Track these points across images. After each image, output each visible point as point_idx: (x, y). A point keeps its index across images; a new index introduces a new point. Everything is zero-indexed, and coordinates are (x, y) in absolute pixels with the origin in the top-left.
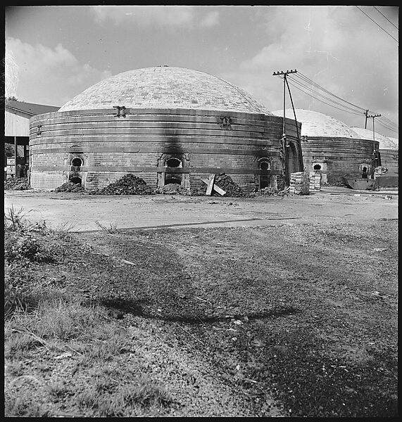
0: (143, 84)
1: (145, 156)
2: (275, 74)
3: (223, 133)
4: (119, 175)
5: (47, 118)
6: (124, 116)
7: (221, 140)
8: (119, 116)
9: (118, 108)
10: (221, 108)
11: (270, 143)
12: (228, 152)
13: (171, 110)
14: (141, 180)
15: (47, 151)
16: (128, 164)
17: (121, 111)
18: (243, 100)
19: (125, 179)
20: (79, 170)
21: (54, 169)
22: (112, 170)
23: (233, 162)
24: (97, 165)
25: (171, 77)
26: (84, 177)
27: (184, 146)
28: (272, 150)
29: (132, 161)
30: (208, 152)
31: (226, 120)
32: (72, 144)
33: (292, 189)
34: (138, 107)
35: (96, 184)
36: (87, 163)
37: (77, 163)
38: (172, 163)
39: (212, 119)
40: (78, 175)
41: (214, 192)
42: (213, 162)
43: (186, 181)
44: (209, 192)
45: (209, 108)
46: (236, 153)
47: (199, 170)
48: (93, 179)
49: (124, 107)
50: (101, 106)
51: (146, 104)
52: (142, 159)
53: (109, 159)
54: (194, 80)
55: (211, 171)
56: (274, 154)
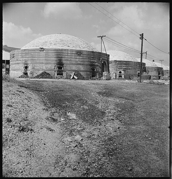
0: (51, 40)
1: (50, 65)
2: (98, 37)
3: (78, 57)
4: (41, 72)
5: (16, 52)
6: (43, 51)
7: (77, 60)
8: (41, 51)
9: (41, 48)
10: (78, 49)
11: (96, 61)
12: (80, 64)
13: (59, 49)
14: (48, 74)
15: (16, 64)
16: (44, 68)
17: (42, 49)
18: (87, 46)
19: (42, 73)
20: (27, 70)
21: (18, 70)
22: (38, 70)
23: (82, 68)
24: (33, 68)
25: (61, 38)
26: (29, 72)
27: (64, 62)
28: (97, 64)
29: (45, 67)
30: (73, 64)
31: (79, 53)
32: (25, 61)
33: (103, 78)
34: (48, 48)
35: (33, 75)
36: (30, 68)
37: (26, 68)
38: (60, 68)
39: (74, 52)
40: (27, 72)
41: (73, 78)
42: (74, 68)
43: (64, 74)
44: (72, 78)
45: (74, 49)
46: (83, 65)
47: (69, 70)
48: (32, 73)
49: (43, 48)
50: (35, 48)
51: (51, 47)
52: (49, 66)
53: (38, 66)
54: (69, 38)
55: (74, 71)
56: (97, 65)
